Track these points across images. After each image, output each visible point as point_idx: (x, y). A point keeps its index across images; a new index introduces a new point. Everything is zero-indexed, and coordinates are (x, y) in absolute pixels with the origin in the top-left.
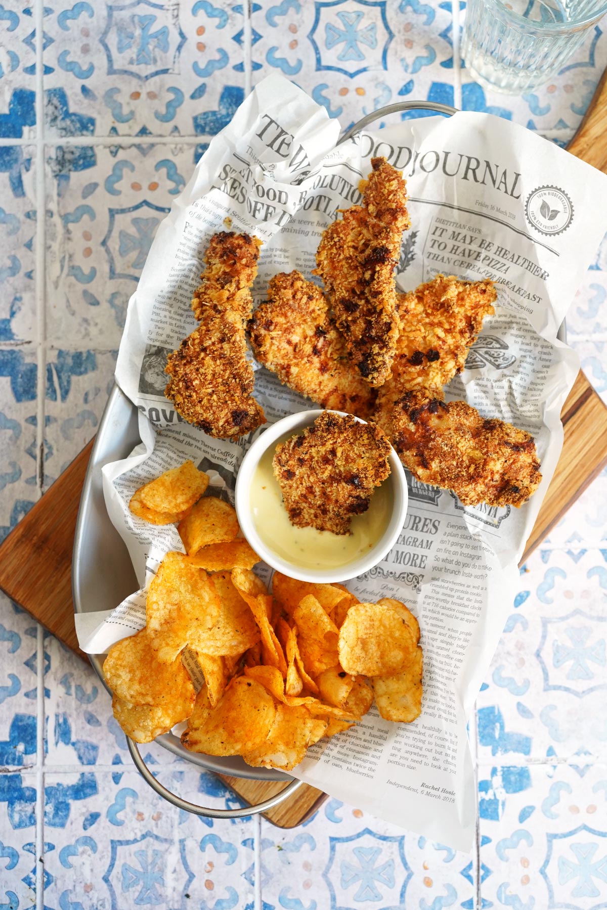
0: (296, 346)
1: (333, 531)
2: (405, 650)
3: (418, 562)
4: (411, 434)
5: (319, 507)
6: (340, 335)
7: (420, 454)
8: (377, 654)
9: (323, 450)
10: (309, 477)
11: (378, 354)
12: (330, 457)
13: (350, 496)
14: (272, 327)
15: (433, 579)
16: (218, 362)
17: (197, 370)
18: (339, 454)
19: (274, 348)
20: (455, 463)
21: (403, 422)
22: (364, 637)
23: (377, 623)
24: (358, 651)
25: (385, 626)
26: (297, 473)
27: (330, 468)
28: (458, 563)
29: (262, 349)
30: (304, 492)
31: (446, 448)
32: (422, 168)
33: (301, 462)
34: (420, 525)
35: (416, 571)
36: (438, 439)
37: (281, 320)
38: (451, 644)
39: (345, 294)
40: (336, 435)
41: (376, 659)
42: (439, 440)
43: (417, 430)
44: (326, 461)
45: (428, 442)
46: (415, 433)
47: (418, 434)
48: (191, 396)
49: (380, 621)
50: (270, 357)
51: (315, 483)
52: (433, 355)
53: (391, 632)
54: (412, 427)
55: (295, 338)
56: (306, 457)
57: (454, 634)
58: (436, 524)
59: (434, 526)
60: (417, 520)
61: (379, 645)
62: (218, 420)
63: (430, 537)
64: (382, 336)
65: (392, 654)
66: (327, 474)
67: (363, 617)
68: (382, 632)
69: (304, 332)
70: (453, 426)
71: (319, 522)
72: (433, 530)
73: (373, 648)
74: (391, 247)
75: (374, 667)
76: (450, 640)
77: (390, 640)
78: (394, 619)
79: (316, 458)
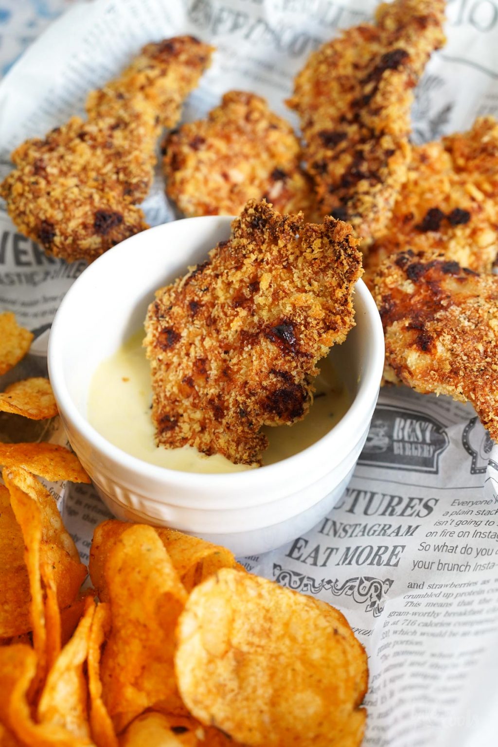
0: (235, 185)
1: (229, 457)
2: (329, 693)
3: (385, 558)
4: (406, 297)
5: (211, 401)
6: (310, 180)
7: (417, 327)
8: (264, 693)
9: (236, 277)
10: (203, 339)
11: (367, 193)
12: (246, 292)
13: (273, 371)
14: (203, 147)
15: (411, 586)
16: (99, 152)
17: (61, 157)
18: (264, 285)
19: (200, 176)
20: (481, 348)
21: (395, 279)
22: (245, 648)
23: (278, 629)
24: (224, 670)
25: (293, 639)
26: (184, 334)
27: (243, 313)
28: (467, 550)
29: (179, 175)
30: (189, 373)
31: (466, 323)
32: (472, 21)
33: (195, 306)
34: (399, 509)
35: (379, 572)
36: (453, 308)
37: (220, 145)
38: (435, 677)
39: (329, 125)
40: (264, 247)
41: (260, 703)
42: (456, 310)
43: (417, 292)
44: (240, 301)
45: (436, 311)
46: (413, 296)
47: (417, 298)
48: (36, 183)
49: (287, 625)
50: (190, 189)
51: (212, 349)
52: (460, 217)
53: (305, 652)
54: (409, 288)
55: (238, 175)
56: (206, 298)
57: (442, 662)
58: (431, 504)
59: (426, 506)
60: (396, 500)
61: (272, 676)
62: (68, 220)
63: (414, 521)
64: (378, 170)
65: (299, 696)
66: (236, 325)
67: (251, 606)
68: (284, 649)
69: (253, 169)
70: (484, 293)
71: (207, 438)
72: (424, 512)
73: (258, 674)
74: (411, 51)
75: (253, 721)
76: (431, 672)
77: (299, 666)
78: (316, 627)
79: (222, 299)
